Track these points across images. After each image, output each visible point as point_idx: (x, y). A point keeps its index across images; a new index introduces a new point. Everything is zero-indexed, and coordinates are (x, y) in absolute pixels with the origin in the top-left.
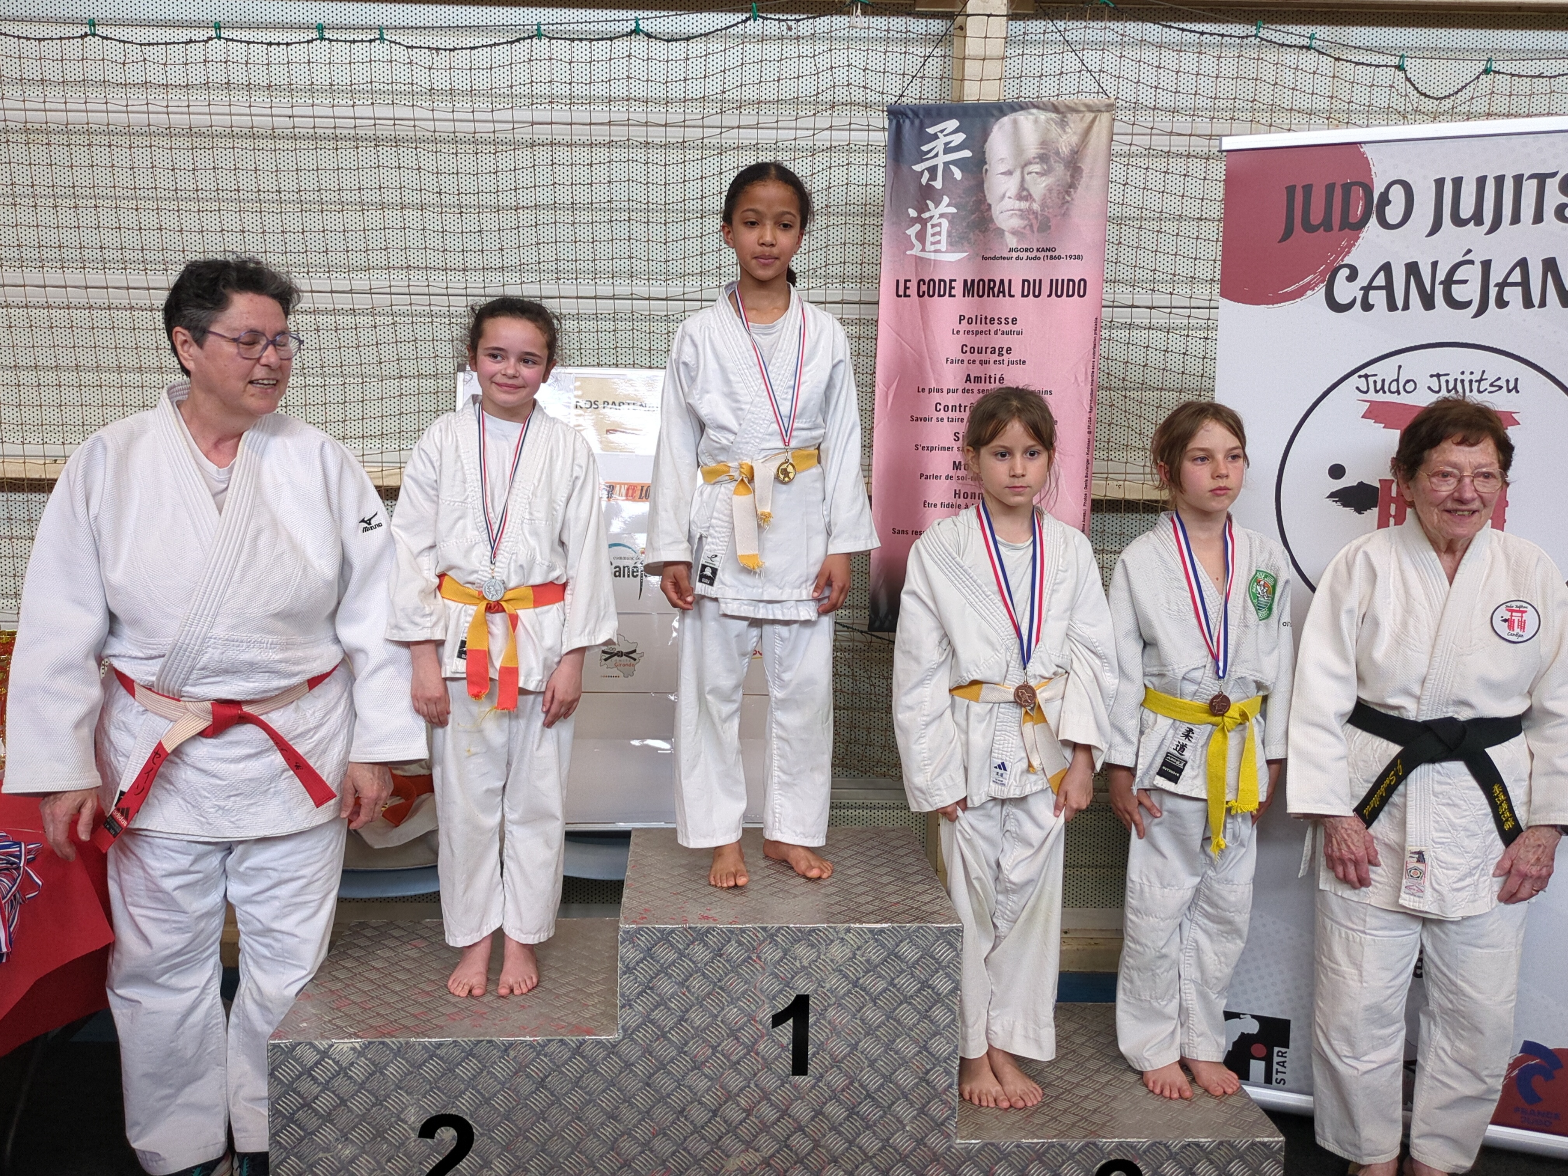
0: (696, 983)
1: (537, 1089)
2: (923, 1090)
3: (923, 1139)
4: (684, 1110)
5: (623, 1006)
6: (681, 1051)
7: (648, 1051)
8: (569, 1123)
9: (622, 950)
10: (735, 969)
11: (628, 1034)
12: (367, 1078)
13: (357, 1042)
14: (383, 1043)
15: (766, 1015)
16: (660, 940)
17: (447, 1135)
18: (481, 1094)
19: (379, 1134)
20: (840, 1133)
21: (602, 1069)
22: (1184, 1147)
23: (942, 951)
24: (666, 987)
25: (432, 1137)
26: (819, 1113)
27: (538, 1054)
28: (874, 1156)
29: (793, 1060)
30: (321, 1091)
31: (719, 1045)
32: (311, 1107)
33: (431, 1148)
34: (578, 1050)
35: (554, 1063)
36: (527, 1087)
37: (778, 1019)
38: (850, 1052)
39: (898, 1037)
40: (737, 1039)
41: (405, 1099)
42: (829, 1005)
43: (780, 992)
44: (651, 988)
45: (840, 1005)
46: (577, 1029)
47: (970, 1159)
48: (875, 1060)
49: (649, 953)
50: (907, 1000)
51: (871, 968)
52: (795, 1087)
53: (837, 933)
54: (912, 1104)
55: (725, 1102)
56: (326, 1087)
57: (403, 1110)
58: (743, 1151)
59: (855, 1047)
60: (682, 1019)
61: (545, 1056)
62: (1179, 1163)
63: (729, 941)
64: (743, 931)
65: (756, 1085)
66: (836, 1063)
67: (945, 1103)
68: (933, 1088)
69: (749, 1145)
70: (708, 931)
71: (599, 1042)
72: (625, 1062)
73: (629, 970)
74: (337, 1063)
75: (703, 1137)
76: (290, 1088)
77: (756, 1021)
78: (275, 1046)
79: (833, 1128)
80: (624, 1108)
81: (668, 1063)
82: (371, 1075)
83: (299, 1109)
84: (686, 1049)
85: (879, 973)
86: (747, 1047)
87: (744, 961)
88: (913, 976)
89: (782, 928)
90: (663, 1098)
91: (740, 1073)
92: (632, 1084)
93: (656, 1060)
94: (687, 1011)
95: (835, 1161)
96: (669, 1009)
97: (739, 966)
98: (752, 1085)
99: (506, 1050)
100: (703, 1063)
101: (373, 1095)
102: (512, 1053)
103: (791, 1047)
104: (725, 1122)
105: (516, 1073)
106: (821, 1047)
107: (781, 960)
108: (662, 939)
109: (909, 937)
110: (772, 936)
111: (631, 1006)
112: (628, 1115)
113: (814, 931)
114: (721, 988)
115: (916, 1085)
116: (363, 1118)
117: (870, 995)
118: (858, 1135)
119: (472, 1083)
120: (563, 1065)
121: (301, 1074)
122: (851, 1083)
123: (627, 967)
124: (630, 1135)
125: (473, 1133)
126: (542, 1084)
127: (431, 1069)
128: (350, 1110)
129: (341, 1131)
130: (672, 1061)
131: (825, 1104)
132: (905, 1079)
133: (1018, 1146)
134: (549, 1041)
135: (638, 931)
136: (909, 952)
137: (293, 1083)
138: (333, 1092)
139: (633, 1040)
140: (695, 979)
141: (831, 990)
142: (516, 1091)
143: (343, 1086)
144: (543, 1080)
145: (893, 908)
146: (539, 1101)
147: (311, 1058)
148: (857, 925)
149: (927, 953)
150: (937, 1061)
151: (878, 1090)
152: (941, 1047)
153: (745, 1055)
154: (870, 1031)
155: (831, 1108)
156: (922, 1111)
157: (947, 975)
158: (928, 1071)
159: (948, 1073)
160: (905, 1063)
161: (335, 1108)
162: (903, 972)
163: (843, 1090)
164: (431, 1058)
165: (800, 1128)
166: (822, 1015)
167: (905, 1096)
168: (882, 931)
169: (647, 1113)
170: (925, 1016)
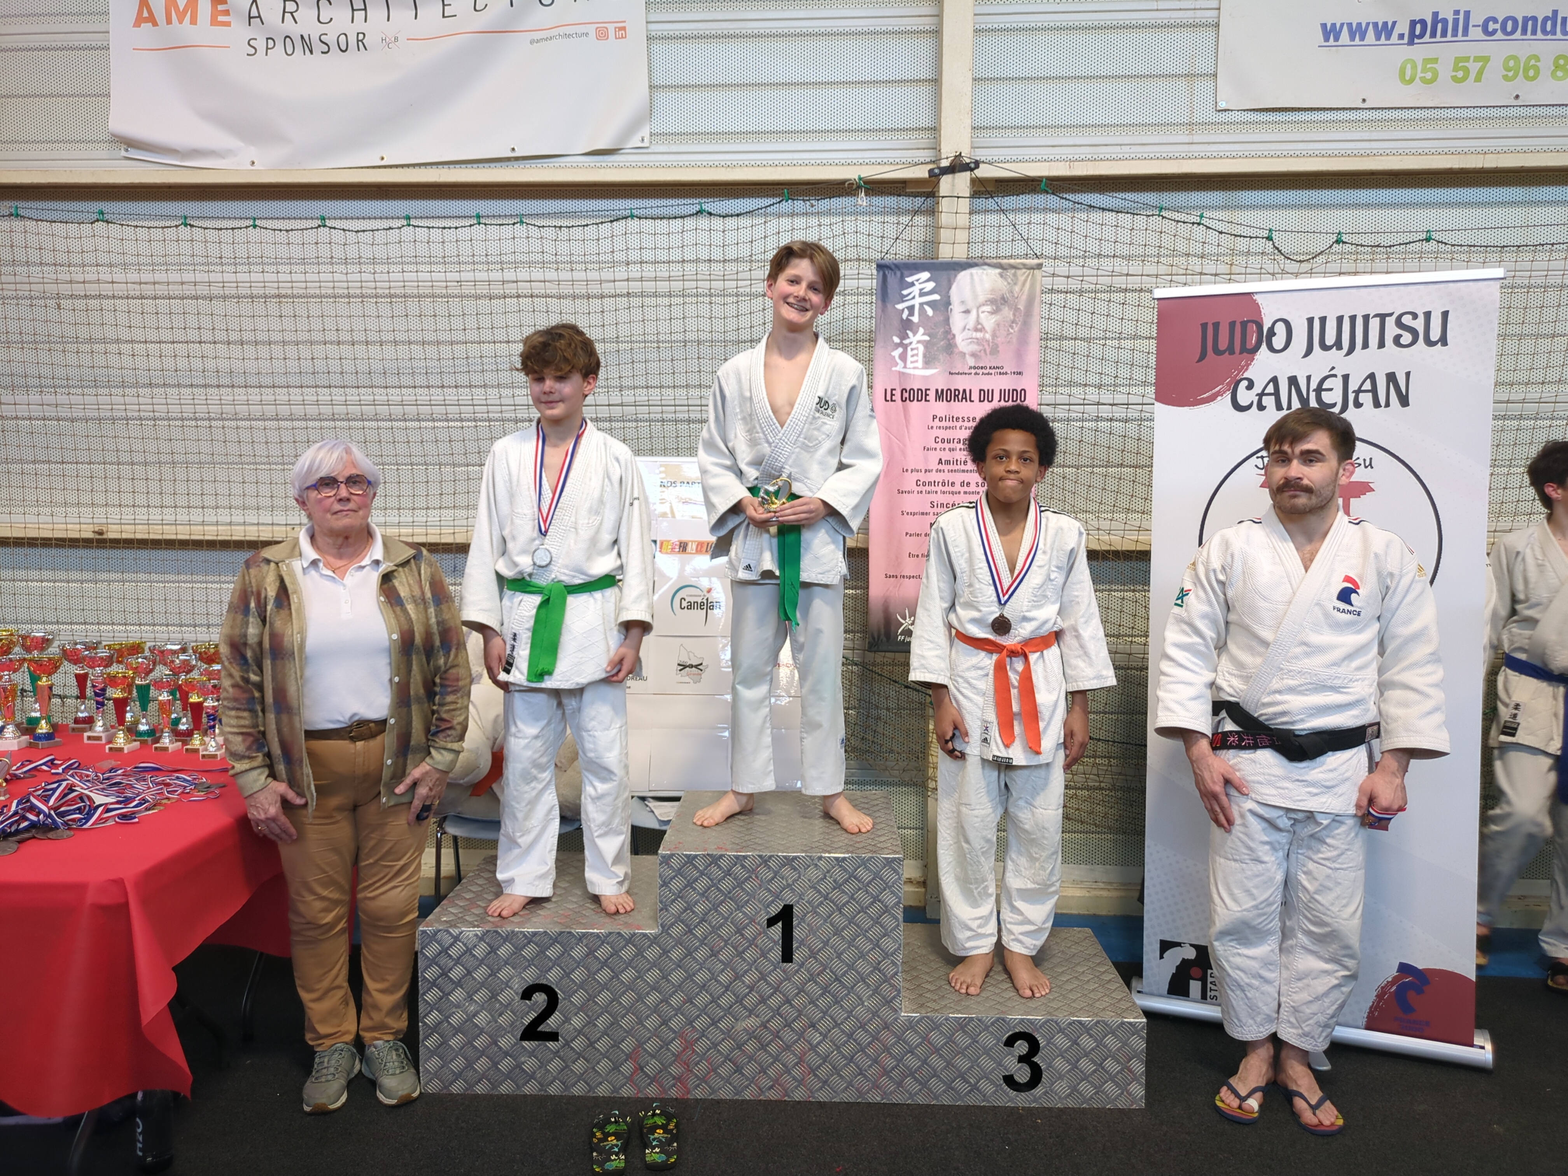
0: (713, 894)
1: (602, 967)
2: (877, 976)
3: (877, 1012)
4: (705, 985)
5: (661, 910)
6: (702, 943)
7: (679, 942)
8: (624, 993)
9: (660, 869)
10: (740, 884)
11: (665, 928)
12: (486, 957)
13: (478, 931)
14: (497, 932)
15: (763, 918)
16: (687, 862)
17: (540, 999)
18: (564, 970)
19: (494, 996)
20: (816, 1006)
21: (648, 954)
22: (1070, 1024)
23: (889, 875)
24: (691, 897)
25: (530, 999)
26: (801, 990)
27: (603, 942)
28: (842, 1023)
29: (783, 952)
31: (729, 939)
32: (446, 976)
33: (529, 1007)
34: (630, 940)
35: (614, 949)
36: (595, 966)
37: (771, 922)
38: (824, 947)
39: (858, 936)
40: (742, 935)
41: (511, 972)
42: (808, 913)
43: (772, 902)
44: (681, 898)
45: (816, 912)
46: (629, 927)
47: (912, 1027)
48: (842, 953)
49: (679, 872)
50: (864, 910)
51: (837, 886)
52: (784, 971)
53: (813, 860)
54: (868, 986)
55: (734, 981)
56: (458, 961)
57: (510, 980)
58: (747, 1017)
59: (826, 943)
60: (703, 920)
61: (607, 944)
62: (1066, 1035)
63: (735, 865)
64: (745, 857)
65: (756, 969)
66: (813, 954)
67: (893, 986)
68: (884, 975)
69: (751, 1012)
70: (721, 856)
71: (645, 935)
72: (664, 950)
73: (665, 884)
75: (719, 1006)
76: (433, 961)
77: (755, 923)
79: (812, 1002)
80: (663, 983)
81: (694, 951)
82: (488, 954)
83: (438, 977)
84: (706, 942)
85: (843, 890)
86: (749, 941)
87: (747, 879)
88: (867, 893)
89: (772, 856)
90: (690, 976)
91: (744, 960)
92: (668, 966)
93: (685, 949)
94: (706, 914)
95: (813, 1025)
96: (694, 912)
97: (742, 882)
98: (753, 969)
99: (580, 939)
100: (718, 952)
101: (490, 968)
102: (585, 941)
103: (780, 942)
104: (734, 995)
105: (586, 956)
106: (802, 943)
107: (773, 879)
108: (689, 862)
109: (864, 863)
110: (766, 862)
111: (667, 910)
112: (666, 988)
113: (796, 858)
114: (730, 898)
115: (872, 972)
116: (482, 985)
117: (837, 906)
118: (830, 1007)
119: (556, 962)
120: (620, 951)
121: (441, 952)
122: (824, 970)
123: (664, 881)
124: (667, 1002)
125: (558, 998)
126: (605, 964)
127: (528, 951)
128: (474, 978)
129: (468, 994)
130: (696, 950)
131: (806, 984)
132: (863, 967)
133: (946, 1019)
134: (610, 933)
135: (671, 856)
136: (864, 875)
137: (434, 958)
138: (463, 966)
139: (668, 934)
140: (711, 891)
141: (809, 902)
142: (587, 969)
143: (469, 961)
144: (606, 961)
146: (604, 975)
147: (448, 940)
148: (828, 855)
149: (877, 876)
150: (886, 955)
151: (844, 975)
152: (888, 944)
153: (747, 948)
154: (837, 932)
155: (810, 986)
156: (876, 991)
157: (893, 892)
158: (880, 963)
159: (893, 962)
160: (862, 956)
161: (463, 977)
162: (860, 889)
163: (818, 974)
164: (529, 943)
165: (788, 1001)
166: (803, 919)
167: (864, 980)
168: (844, 859)
169: (679, 987)
170: (877, 921)
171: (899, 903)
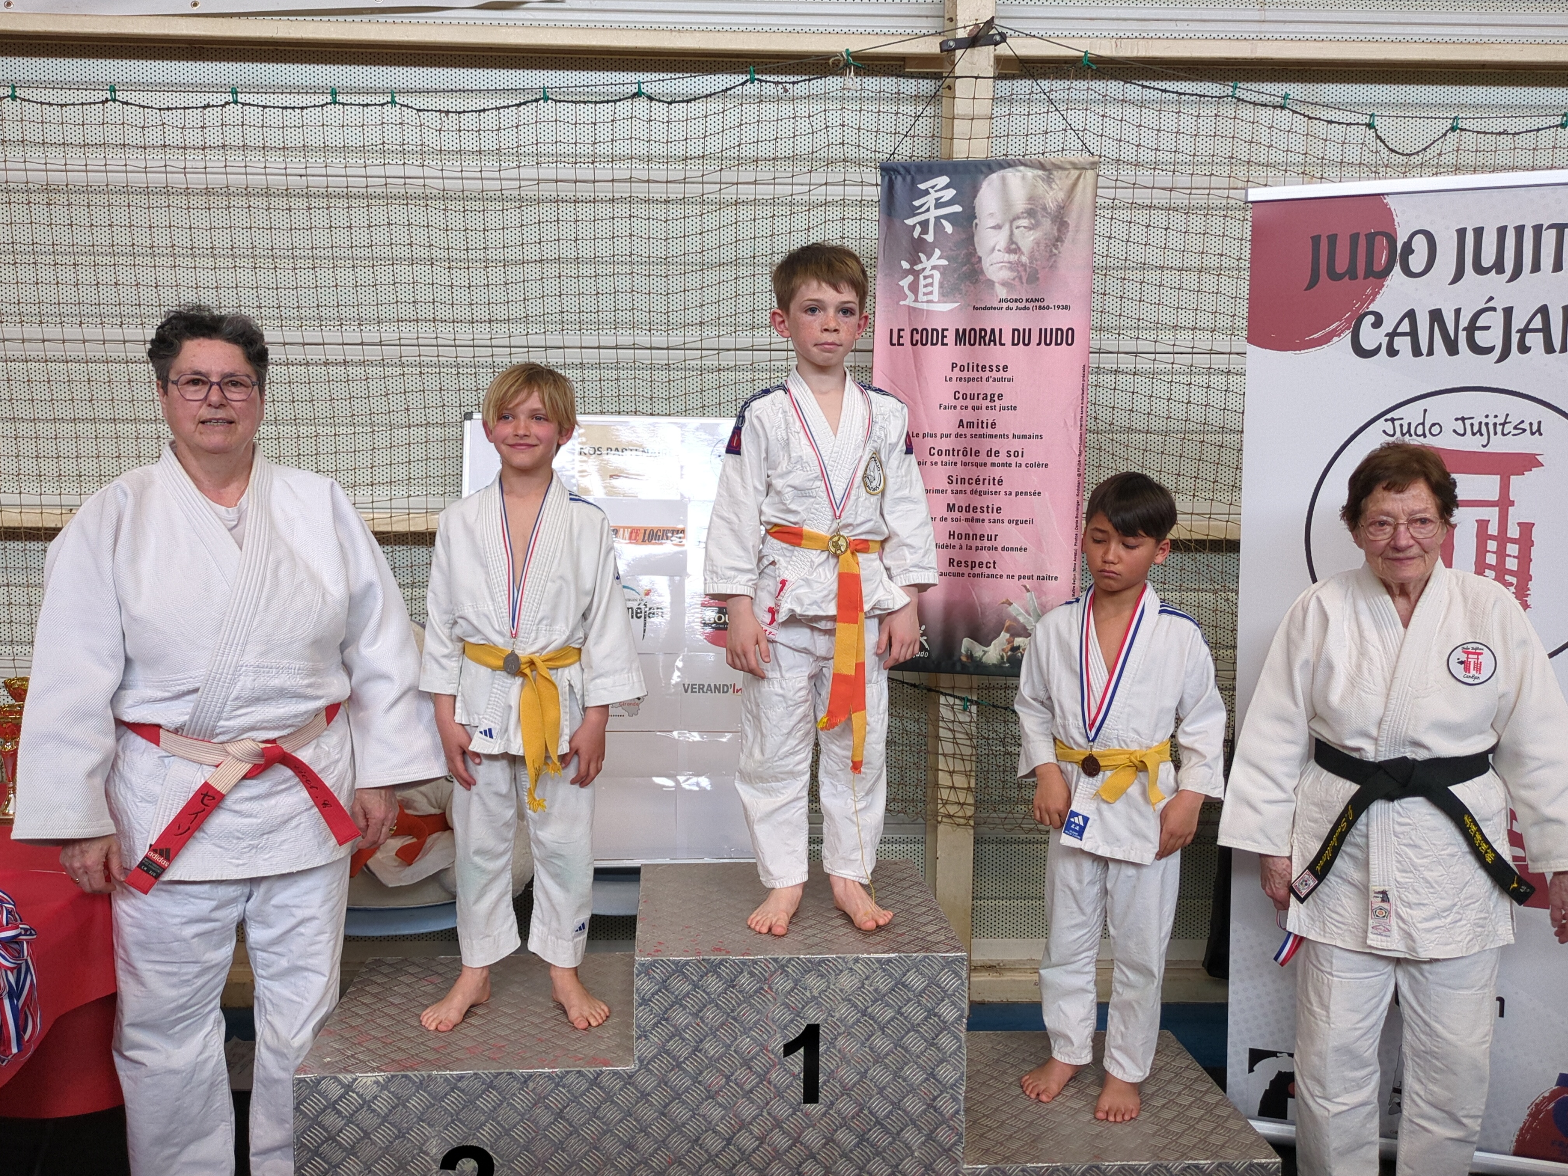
0: (709, 1014)
1: (556, 1120)
2: (931, 1117)
3: (931, 1164)
4: (699, 1138)
5: (639, 1038)
6: (695, 1081)
7: (664, 1081)
8: (586, 1153)
9: (638, 983)
10: (748, 998)
11: (644, 1064)
12: (390, 1111)
13: (381, 1076)
14: (406, 1076)
15: (778, 1044)
16: (674, 972)
17: (469, 1165)
18: (501, 1126)
19: (402, 1165)
20: (850, 1160)
21: (619, 1099)
23: (948, 981)
24: (681, 1018)
25: (454, 1168)
26: (830, 1140)
27: (557, 1085)
29: (805, 1088)
30: (346, 1125)
31: (732, 1074)
32: (335, 1140)
34: (595, 1081)
35: (573, 1095)
36: (546, 1118)
37: (790, 1049)
38: (860, 1080)
39: (906, 1064)
40: (750, 1068)
41: (428, 1130)
42: (839, 1034)
43: (792, 1021)
44: (666, 1020)
45: (849, 1034)
46: (593, 1061)
48: (884, 1088)
49: (664, 985)
50: (914, 1028)
51: (879, 997)
52: (806, 1115)
53: (846, 963)
54: (920, 1130)
55: (739, 1131)
56: (350, 1120)
57: (425, 1142)
59: (864, 1075)
60: (696, 1049)
61: (564, 1087)
63: (742, 972)
64: (754, 962)
65: (769, 1114)
66: (846, 1091)
67: (953, 1128)
68: (941, 1114)
69: (762, 1172)
70: (721, 963)
71: (615, 1073)
72: (642, 1093)
73: (645, 1002)
74: (360, 1096)
75: (717, 1166)
76: (315, 1121)
77: (768, 1051)
78: (301, 1081)
79: (844, 1155)
80: (641, 1138)
81: (683, 1093)
82: (394, 1108)
83: (323, 1143)
84: (700, 1079)
85: (887, 1002)
86: (759, 1076)
87: (756, 991)
88: (920, 1005)
89: (792, 959)
90: (678, 1127)
91: (752, 1101)
92: (647, 1114)
93: (672, 1089)
94: (701, 1041)
96: (684, 1039)
97: (751, 996)
98: (765, 1114)
99: (525, 1082)
100: (717, 1092)
101: (395, 1127)
102: (531, 1085)
103: (802, 1076)
104: (739, 1150)
105: (535, 1105)
106: (831, 1075)
107: (792, 990)
108: (677, 971)
109: (916, 966)
110: (783, 967)
111: (645, 1036)
112: (645, 1145)
113: (823, 961)
114: (734, 1019)
115: (924, 1111)
116: (386, 1150)
117: (878, 1024)
118: (868, 1161)
119: (492, 1114)
120: (581, 1096)
121: (326, 1108)
122: (861, 1111)
123: (643, 998)
124: (646, 1164)
125: (493, 1164)
126: (560, 1115)
127: (452, 1101)
128: (374, 1143)
129: (365, 1163)
130: (687, 1090)
131: (836, 1131)
132: (913, 1105)
134: (567, 1072)
135: (653, 964)
136: (916, 981)
137: (318, 1116)
138: (357, 1126)
139: (649, 1070)
140: (708, 1010)
141: (841, 1020)
142: (535, 1122)
143: (366, 1119)
144: (562, 1111)
145: (899, 939)
146: (557, 1132)
147: (335, 1091)
148: (866, 955)
149: (933, 982)
150: (944, 1088)
151: (887, 1116)
152: (947, 1074)
153: (758, 1083)
154: (879, 1059)
155: (841, 1136)
156: (930, 1137)
157: (953, 1003)
158: (935, 1098)
159: (954, 1099)
160: (912, 1090)
161: (358, 1141)
162: (910, 1000)
163: (853, 1117)
164: (452, 1090)
165: (812, 1156)
166: (832, 1044)
167: (913, 1122)
168: (889, 961)
169: (663, 1143)
170: (932, 1043)
171: (961, 1016)
